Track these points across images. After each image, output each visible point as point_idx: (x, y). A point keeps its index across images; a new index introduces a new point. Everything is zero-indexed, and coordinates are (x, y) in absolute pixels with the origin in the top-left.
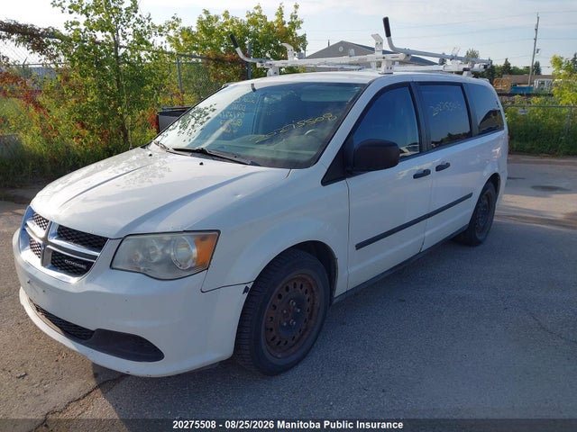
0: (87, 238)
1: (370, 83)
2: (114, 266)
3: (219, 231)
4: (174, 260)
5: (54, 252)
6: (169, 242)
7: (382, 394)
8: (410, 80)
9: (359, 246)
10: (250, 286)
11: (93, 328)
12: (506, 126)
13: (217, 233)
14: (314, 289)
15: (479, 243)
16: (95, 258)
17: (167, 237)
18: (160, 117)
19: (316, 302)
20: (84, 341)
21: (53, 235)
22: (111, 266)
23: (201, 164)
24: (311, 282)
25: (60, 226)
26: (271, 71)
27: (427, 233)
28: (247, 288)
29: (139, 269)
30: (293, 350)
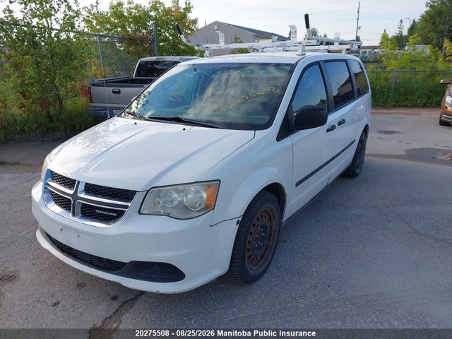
0: (115, 192)
1: (297, 63)
2: (141, 212)
3: (220, 181)
4: (186, 204)
5: (83, 204)
6: (183, 191)
7: (329, 289)
8: (319, 60)
9: (298, 184)
10: (240, 219)
11: (127, 261)
12: (370, 90)
13: (218, 182)
14: (272, 218)
15: (357, 175)
16: (127, 207)
17: (181, 187)
18: (92, 87)
19: (273, 227)
20: (115, 272)
21: (82, 192)
22: (139, 213)
23: (184, 129)
24: (271, 213)
25: (86, 184)
26: (207, 53)
27: (332, 171)
28: (238, 221)
29: (160, 212)
30: (260, 264)
